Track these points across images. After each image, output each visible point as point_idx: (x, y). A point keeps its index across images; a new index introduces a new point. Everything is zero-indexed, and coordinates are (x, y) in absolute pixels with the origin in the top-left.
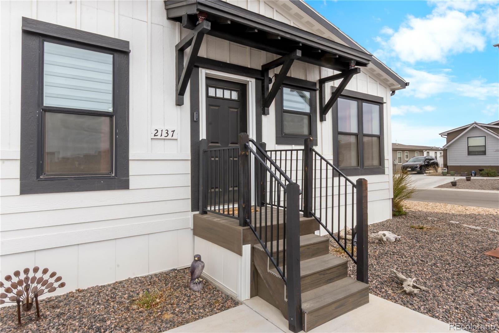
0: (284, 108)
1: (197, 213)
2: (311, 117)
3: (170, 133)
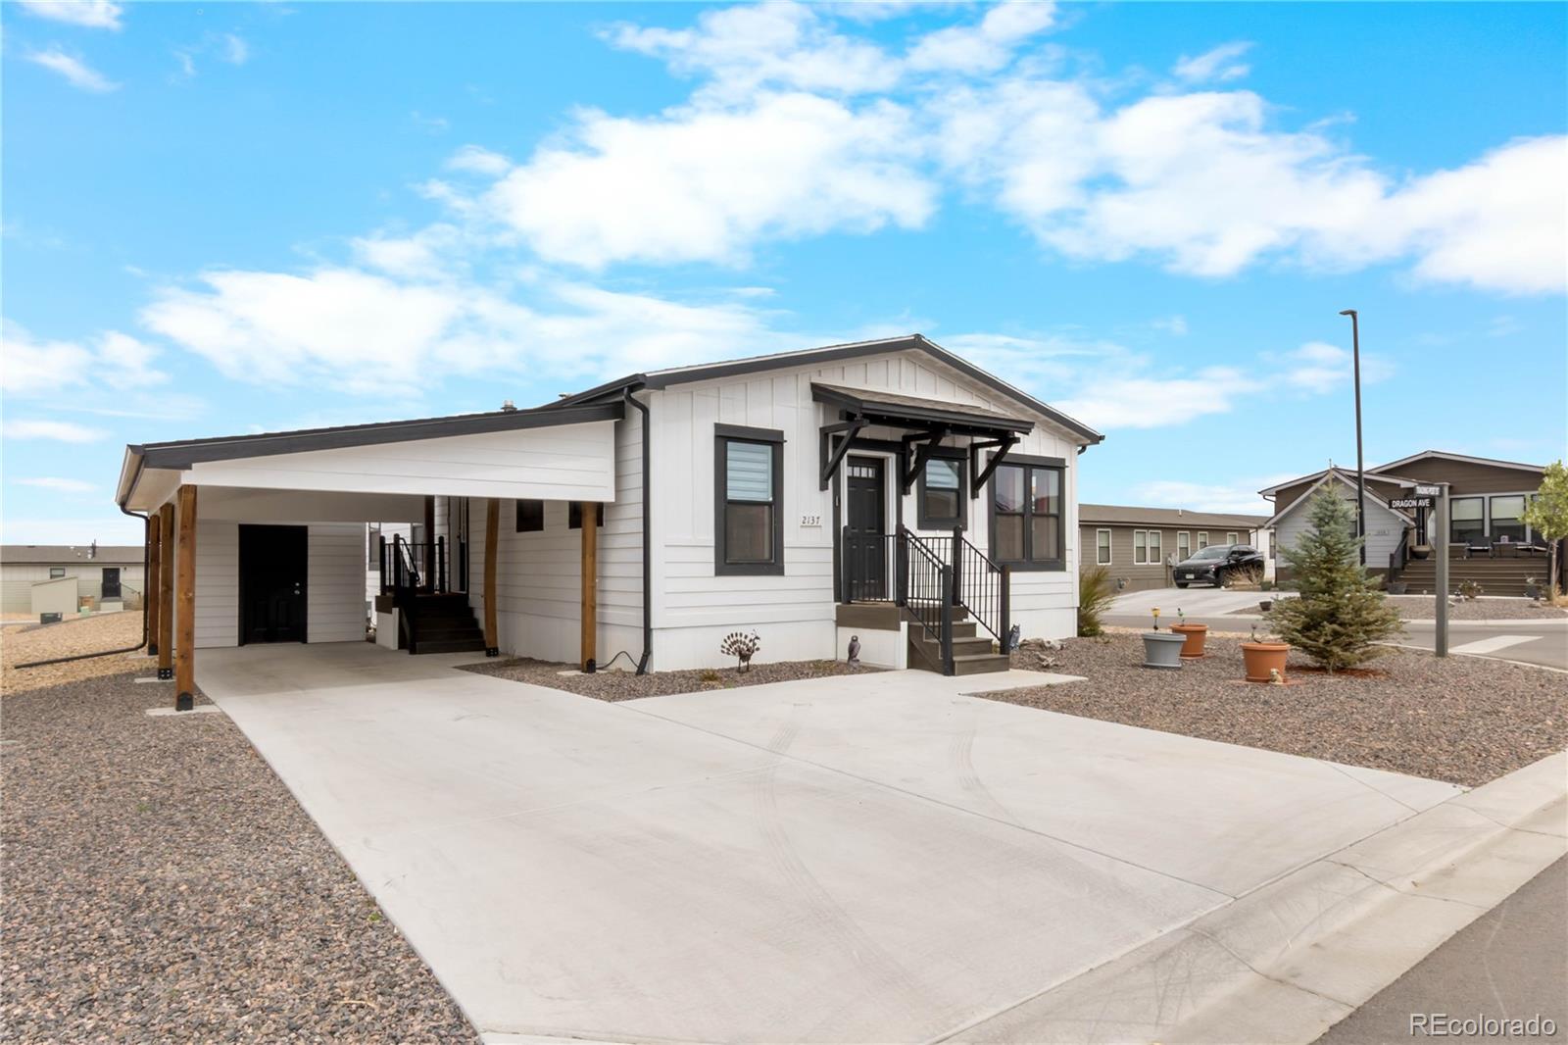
0: (928, 485)
1: (839, 604)
2: (960, 493)
3: (816, 520)
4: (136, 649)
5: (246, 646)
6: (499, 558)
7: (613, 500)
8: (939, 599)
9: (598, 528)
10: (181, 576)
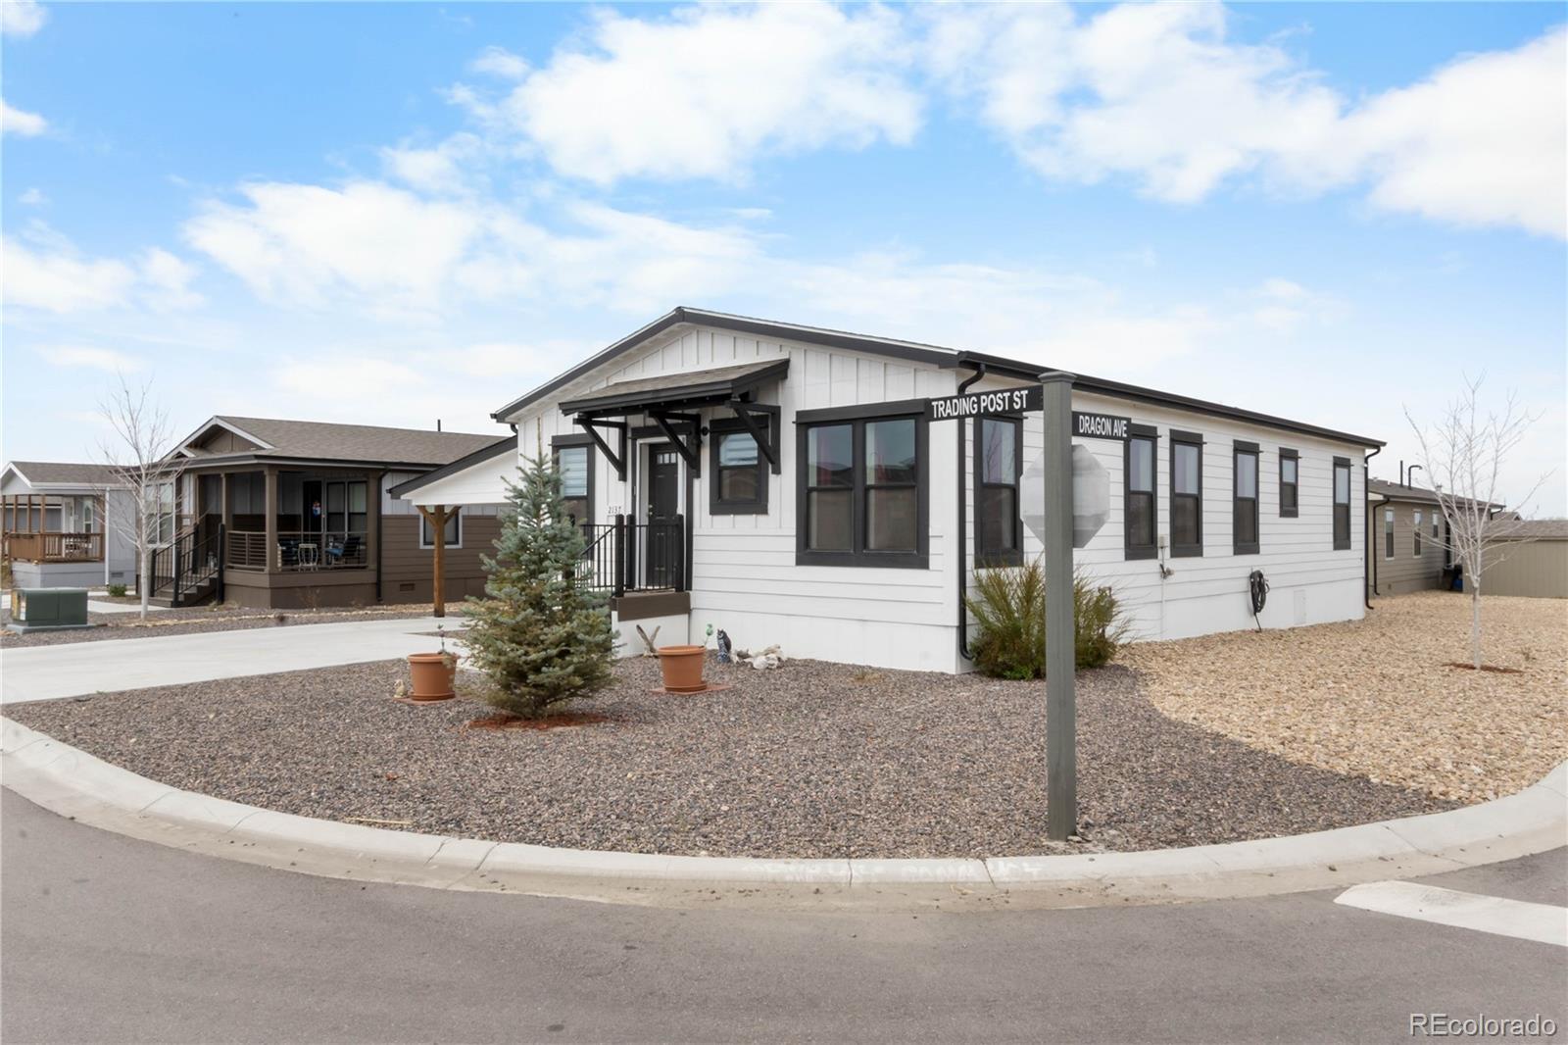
0: (724, 464)
2: (760, 469)
8: (611, 586)
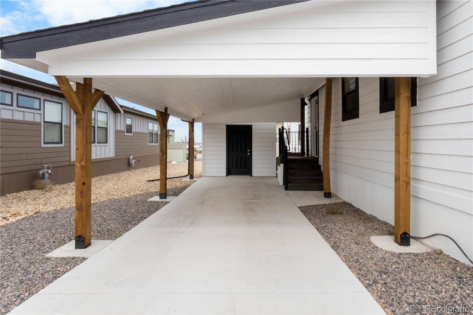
4: (186, 176)
5: (228, 176)
6: (331, 138)
7: (435, 73)
9: (413, 108)
10: (77, 149)
